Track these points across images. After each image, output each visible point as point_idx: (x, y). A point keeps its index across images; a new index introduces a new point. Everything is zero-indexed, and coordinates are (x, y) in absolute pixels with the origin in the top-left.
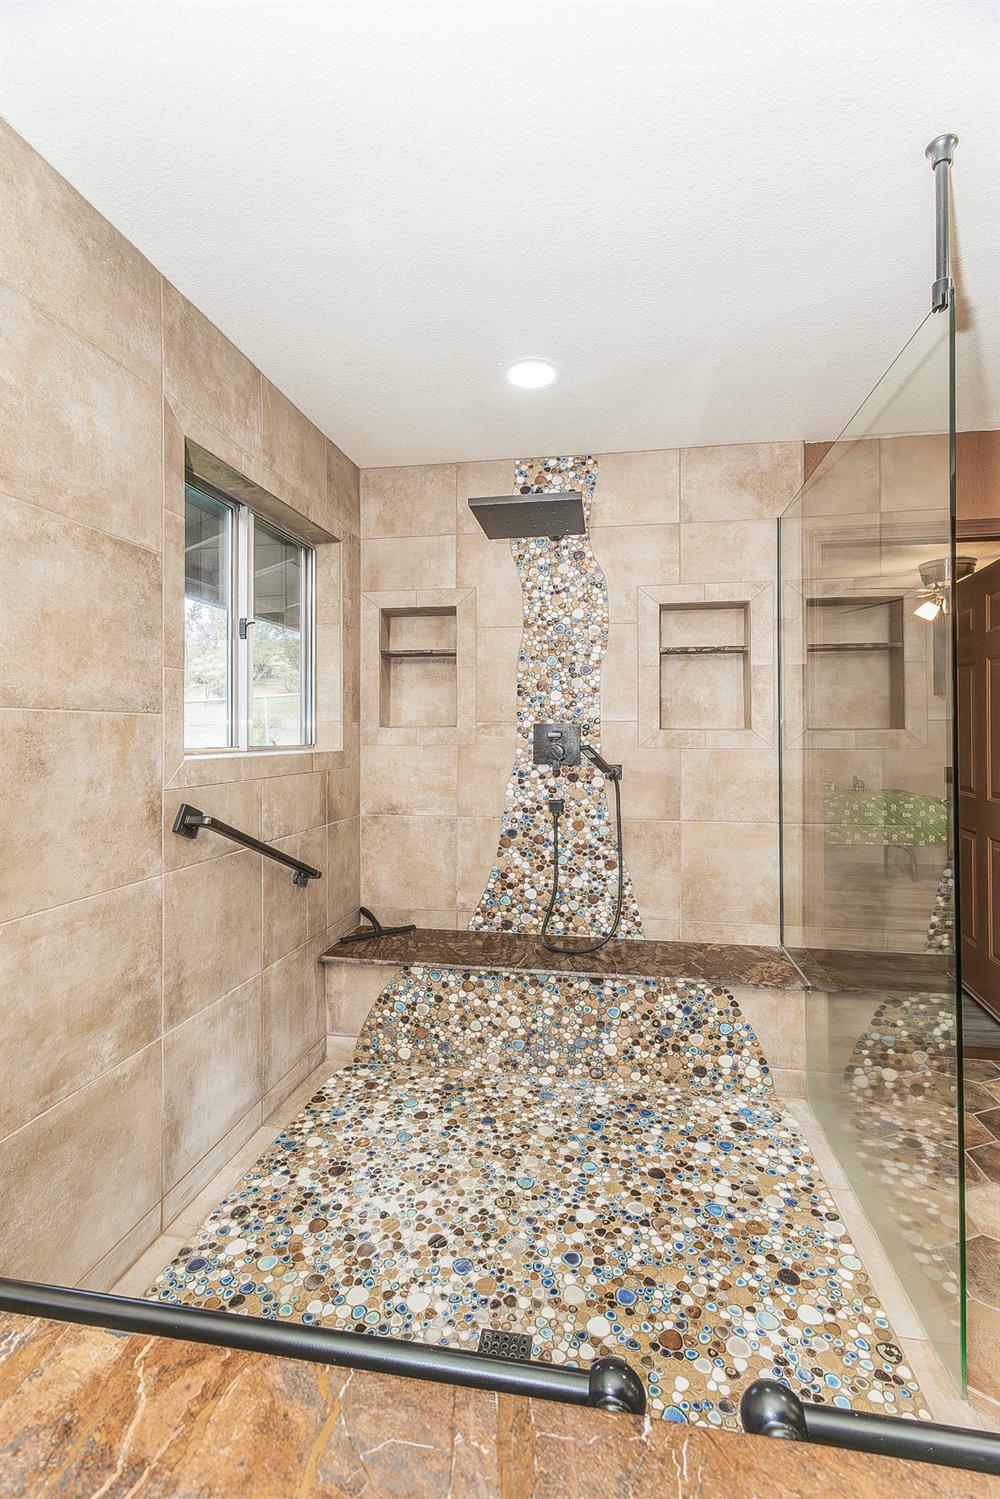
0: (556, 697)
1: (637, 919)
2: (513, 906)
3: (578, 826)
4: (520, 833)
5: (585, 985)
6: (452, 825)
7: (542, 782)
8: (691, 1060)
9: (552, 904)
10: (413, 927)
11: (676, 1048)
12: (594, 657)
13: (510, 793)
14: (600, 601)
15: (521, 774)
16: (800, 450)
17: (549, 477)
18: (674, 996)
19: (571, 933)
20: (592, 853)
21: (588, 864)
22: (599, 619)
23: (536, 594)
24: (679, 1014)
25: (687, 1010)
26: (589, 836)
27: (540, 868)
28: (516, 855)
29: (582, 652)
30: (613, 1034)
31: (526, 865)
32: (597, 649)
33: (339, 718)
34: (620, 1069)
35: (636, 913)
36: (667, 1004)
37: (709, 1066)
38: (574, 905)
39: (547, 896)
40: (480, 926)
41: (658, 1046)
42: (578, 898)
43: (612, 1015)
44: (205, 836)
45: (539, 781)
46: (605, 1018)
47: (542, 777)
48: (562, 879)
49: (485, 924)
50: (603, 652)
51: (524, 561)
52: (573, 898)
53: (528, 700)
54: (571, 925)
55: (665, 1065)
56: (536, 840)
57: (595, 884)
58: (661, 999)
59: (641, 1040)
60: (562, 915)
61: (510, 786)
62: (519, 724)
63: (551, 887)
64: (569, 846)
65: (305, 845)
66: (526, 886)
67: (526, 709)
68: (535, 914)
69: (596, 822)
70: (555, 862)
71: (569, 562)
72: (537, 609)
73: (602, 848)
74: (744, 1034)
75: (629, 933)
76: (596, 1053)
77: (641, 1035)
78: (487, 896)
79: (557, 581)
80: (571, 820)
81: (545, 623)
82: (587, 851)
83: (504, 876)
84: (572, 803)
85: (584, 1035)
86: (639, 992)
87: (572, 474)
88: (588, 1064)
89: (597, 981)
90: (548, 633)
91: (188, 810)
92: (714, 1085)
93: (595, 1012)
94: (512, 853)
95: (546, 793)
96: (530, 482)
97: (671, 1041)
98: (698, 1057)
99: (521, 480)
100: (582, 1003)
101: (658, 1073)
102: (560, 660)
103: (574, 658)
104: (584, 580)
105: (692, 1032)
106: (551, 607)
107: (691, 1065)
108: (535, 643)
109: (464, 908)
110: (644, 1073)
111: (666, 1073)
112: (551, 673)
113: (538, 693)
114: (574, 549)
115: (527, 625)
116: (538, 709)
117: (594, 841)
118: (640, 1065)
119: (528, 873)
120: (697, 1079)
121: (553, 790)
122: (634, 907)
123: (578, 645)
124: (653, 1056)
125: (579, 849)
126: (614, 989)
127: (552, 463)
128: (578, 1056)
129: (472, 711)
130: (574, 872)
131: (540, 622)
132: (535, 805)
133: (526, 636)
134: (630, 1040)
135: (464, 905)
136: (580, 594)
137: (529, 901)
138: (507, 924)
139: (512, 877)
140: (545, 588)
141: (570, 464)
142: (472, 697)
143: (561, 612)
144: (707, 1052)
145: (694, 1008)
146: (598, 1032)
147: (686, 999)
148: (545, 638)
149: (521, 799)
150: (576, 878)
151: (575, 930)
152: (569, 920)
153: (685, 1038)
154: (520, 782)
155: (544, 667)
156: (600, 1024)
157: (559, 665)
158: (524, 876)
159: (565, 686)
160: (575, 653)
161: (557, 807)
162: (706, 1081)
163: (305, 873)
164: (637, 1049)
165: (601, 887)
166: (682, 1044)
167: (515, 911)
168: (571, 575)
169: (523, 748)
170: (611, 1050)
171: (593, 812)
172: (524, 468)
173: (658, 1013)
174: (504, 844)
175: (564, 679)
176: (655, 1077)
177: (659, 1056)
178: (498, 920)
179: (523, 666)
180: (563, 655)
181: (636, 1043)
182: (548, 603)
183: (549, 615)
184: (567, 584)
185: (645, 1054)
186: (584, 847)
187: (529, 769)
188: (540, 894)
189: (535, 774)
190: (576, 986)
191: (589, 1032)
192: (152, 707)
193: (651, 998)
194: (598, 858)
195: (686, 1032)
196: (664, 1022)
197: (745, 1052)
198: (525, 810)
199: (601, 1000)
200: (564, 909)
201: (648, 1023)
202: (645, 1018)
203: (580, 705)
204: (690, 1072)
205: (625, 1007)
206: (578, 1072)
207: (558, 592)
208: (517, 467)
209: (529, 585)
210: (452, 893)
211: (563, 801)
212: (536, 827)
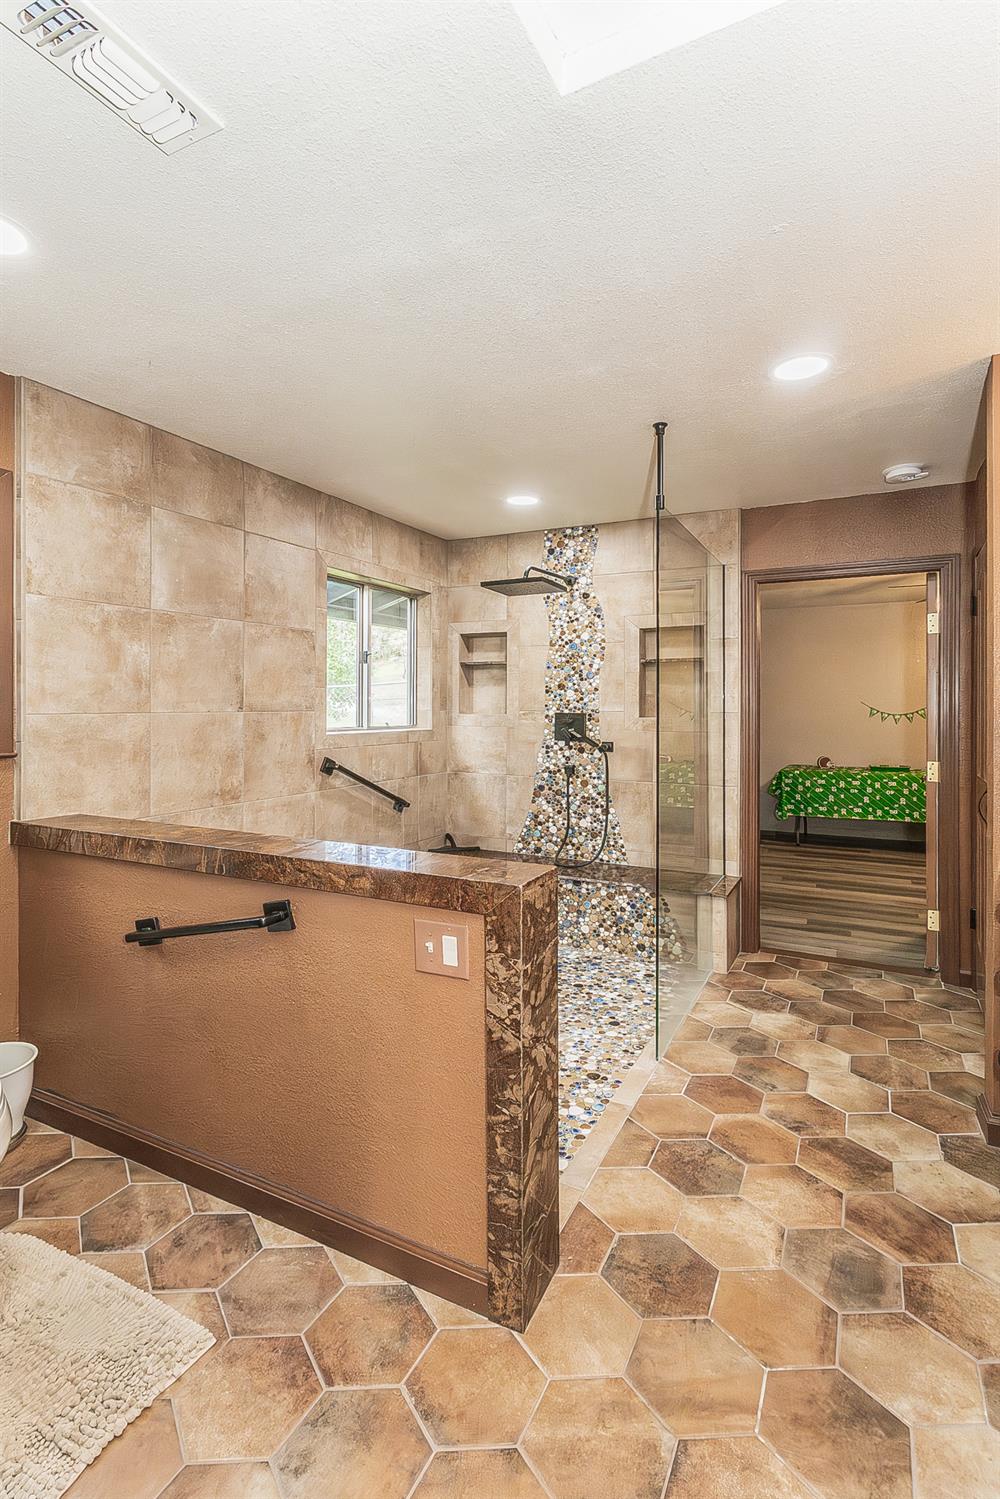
0: (570, 695)
1: (623, 850)
2: (542, 837)
3: (585, 784)
4: (546, 787)
5: (570, 886)
6: (503, 780)
7: (561, 754)
8: (636, 939)
9: (566, 837)
10: (478, 848)
11: (626, 931)
12: (595, 666)
13: (540, 760)
14: (600, 627)
15: (547, 747)
16: (737, 515)
17: (566, 541)
18: (625, 897)
19: (579, 858)
20: (593, 803)
21: (591, 811)
22: (599, 640)
23: (557, 623)
24: (629, 908)
25: (633, 906)
26: (591, 791)
27: (559, 812)
28: (544, 802)
29: (587, 664)
30: (587, 919)
31: (550, 810)
32: (597, 660)
33: (430, 708)
34: (591, 942)
35: (622, 847)
36: (621, 902)
37: (647, 945)
38: (581, 839)
39: (564, 831)
40: (521, 850)
41: (615, 929)
42: (584, 834)
43: (586, 907)
44: (337, 775)
45: (559, 752)
46: (582, 908)
47: (561, 749)
48: (573, 821)
49: (524, 848)
50: (602, 663)
51: (549, 600)
52: (580, 834)
53: (552, 696)
54: (579, 853)
55: (619, 941)
56: (557, 793)
57: (595, 825)
58: (617, 898)
59: (604, 924)
60: (573, 845)
61: (540, 755)
62: (546, 712)
63: (566, 825)
64: (578, 798)
65: (402, 787)
66: (550, 824)
67: (550, 703)
68: (556, 843)
69: (596, 782)
70: (568, 808)
71: (579, 600)
72: (558, 634)
73: (600, 800)
74: (671, 924)
75: (617, 860)
76: (576, 931)
77: (604, 921)
78: (525, 830)
79: (571, 613)
80: (580, 780)
81: (563, 643)
82: (590, 802)
83: (537, 817)
84: (581, 768)
85: (569, 918)
86: (603, 893)
87: (581, 539)
88: (571, 937)
89: (577, 883)
90: (565, 650)
91: (327, 760)
92: (650, 957)
93: (576, 904)
94: (541, 800)
95: (563, 760)
96: (554, 545)
97: (623, 926)
98: (640, 937)
99: (548, 544)
100: (568, 898)
101: (615, 947)
102: (574, 669)
103: (582, 667)
104: (589, 612)
105: (637, 921)
106: (567, 632)
107: (636, 943)
108: (557, 656)
109: (511, 837)
110: (606, 946)
111: (620, 947)
112: (568, 677)
113: (559, 691)
114: (583, 591)
115: (552, 645)
116: (558, 702)
117: (594, 795)
118: (604, 940)
119: (551, 815)
120: (639, 952)
121: (568, 758)
122: (621, 842)
123: (585, 658)
124: (612, 935)
125: (585, 800)
126: (588, 890)
127: (569, 531)
128: (565, 932)
129: (516, 704)
130: (581, 816)
131: (560, 642)
132: (556, 769)
133: (551, 652)
134: (597, 924)
135: (511, 835)
136: (586, 623)
137: (552, 835)
138: (538, 850)
139: (541, 818)
140: (563, 619)
141: (580, 532)
142: (516, 694)
143: (574, 635)
144: (646, 935)
145: (638, 905)
146: (578, 917)
147: (633, 899)
148: (563, 653)
149: (547, 765)
150: (583, 820)
151: (582, 855)
152: (578, 849)
153: (632, 925)
154: (547, 752)
155: (563, 673)
156: (579, 912)
157: (572, 672)
158: (549, 817)
159: (576, 687)
160: (583, 664)
161: (571, 771)
162: (645, 954)
163: (400, 804)
164: (602, 930)
165: (599, 827)
166: (630, 928)
167: (543, 840)
168: (580, 609)
169: (548, 732)
170: (585, 929)
171: (594, 775)
172: (550, 535)
173: (615, 907)
174: (536, 795)
175: (575, 682)
176: (613, 949)
177: (615, 935)
178: (532, 846)
179: (549, 672)
180: (575, 665)
181: (601, 926)
182: (565, 629)
183: (566, 638)
184: (578, 616)
185: (607, 933)
186: (588, 798)
187: (552, 744)
188: (559, 830)
189: (556, 748)
190: (564, 886)
191: (572, 916)
192: (310, 708)
193: (611, 897)
194: (597, 807)
195: (633, 921)
196: (618, 913)
197: (672, 937)
198: (550, 772)
199: (580, 896)
200: (575, 841)
201: (608, 913)
202: (607, 909)
203: (586, 700)
204: (635, 947)
205: (594, 902)
206: (565, 942)
207: (572, 621)
208: (546, 535)
209: (553, 616)
210: (502, 826)
211: (574, 766)
212: (557, 784)
